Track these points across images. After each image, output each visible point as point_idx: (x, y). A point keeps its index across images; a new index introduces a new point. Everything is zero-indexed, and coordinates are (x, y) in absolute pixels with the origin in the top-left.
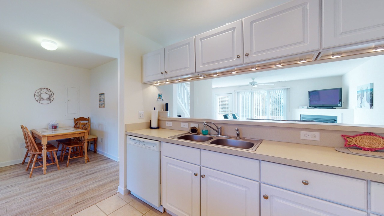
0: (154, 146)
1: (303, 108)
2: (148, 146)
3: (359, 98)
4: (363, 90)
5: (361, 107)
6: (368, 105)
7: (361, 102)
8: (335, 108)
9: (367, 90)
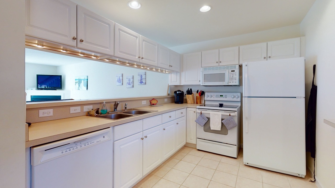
0: (104, 137)
1: (32, 89)
2: (95, 141)
3: (77, 83)
4: (81, 79)
5: (79, 89)
6: (86, 88)
7: (79, 86)
8: (56, 90)
9: (84, 80)
